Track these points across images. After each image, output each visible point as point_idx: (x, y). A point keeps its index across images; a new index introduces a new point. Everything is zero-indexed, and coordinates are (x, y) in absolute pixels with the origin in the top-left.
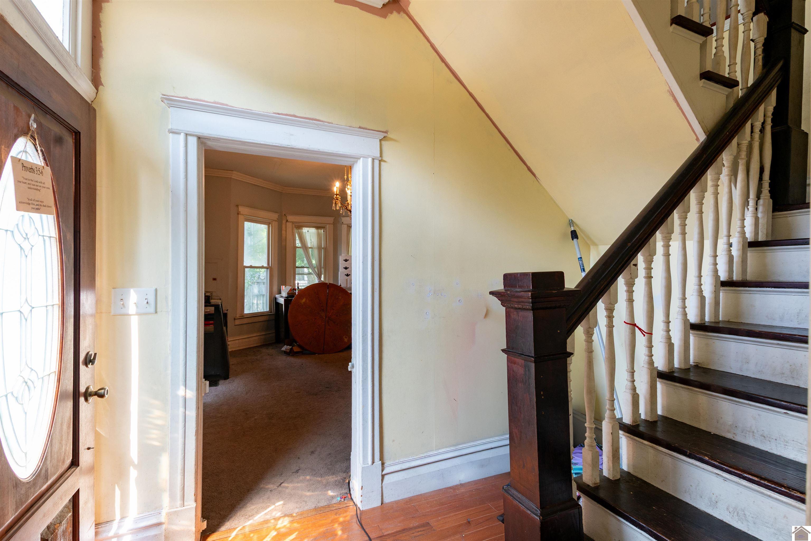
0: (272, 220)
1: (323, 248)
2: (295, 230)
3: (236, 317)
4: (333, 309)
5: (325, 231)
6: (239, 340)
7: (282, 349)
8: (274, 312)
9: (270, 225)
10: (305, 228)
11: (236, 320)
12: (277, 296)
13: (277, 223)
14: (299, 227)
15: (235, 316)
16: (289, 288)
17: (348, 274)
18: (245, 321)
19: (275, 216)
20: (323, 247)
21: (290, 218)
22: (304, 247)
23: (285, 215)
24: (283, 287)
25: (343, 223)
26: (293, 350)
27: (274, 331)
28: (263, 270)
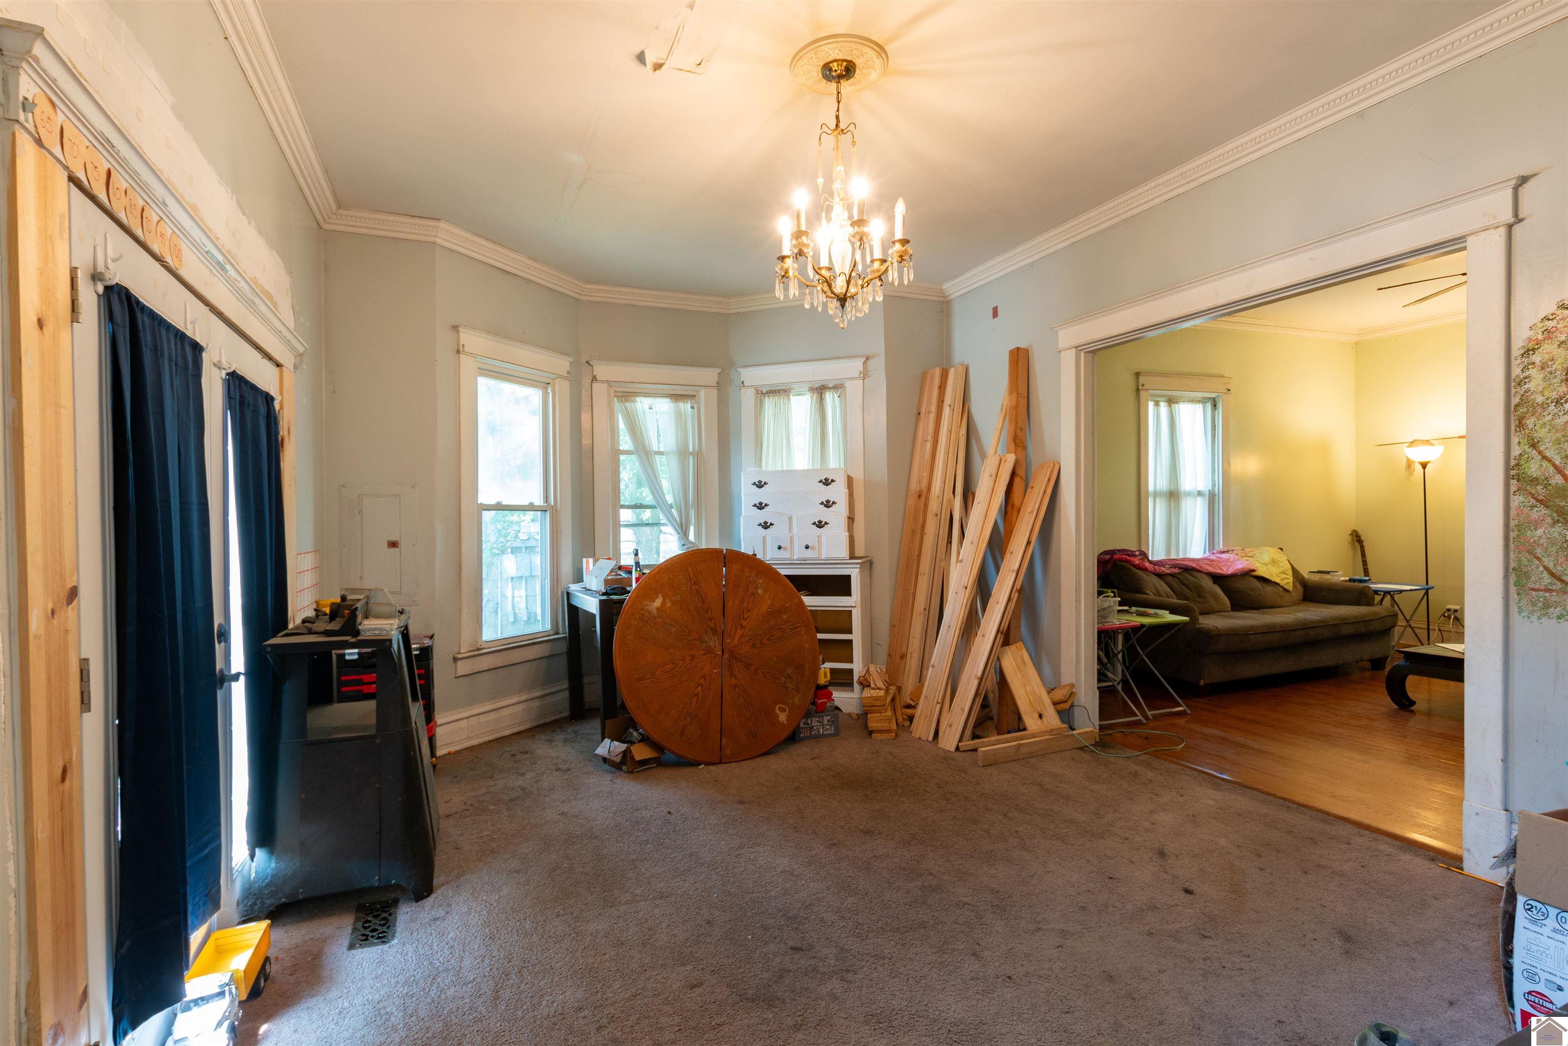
0: (555, 376)
1: (692, 454)
2: (617, 405)
3: (459, 653)
4: (742, 627)
5: (695, 406)
6: (468, 718)
7: (596, 752)
8: (564, 632)
9: (550, 390)
10: (643, 399)
11: (459, 662)
12: (573, 588)
13: (566, 383)
14: (627, 396)
15: (458, 651)
16: (606, 566)
17: (766, 523)
18: (485, 663)
19: (562, 364)
20: (691, 450)
21: (603, 370)
22: (644, 452)
23: (587, 362)
24: (588, 564)
25: (743, 383)
26: (633, 758)
27: (566, 685)
28: (530, 515)
